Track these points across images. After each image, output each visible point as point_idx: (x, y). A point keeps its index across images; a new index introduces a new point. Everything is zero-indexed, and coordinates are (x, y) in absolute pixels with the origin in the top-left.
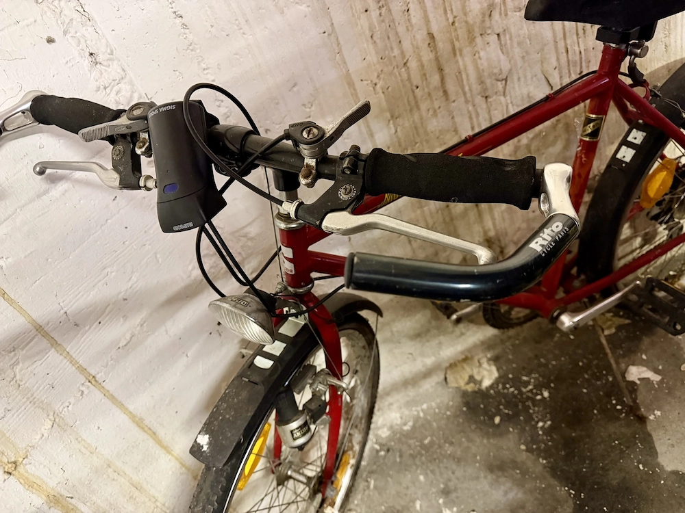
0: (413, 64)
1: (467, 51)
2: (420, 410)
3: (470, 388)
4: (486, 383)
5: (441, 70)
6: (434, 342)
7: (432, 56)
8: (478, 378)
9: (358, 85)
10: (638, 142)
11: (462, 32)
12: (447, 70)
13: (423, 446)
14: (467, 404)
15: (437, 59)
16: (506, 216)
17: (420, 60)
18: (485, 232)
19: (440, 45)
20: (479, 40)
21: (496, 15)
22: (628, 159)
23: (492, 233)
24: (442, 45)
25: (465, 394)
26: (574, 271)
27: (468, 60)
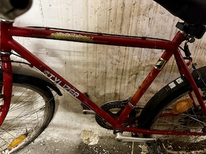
0: (113, 11)
1: (135, 18)
2: (65, 139)
3: (85, 142)
4: (91, 144)
5: (122, 19)
6: (82, 119)
7: (121, 12)
8: (90, 140)
9: (89, 7)
10: (179, 83)
11: (136, 10)
12: (125, 20)
13: (54, 151)
14: (80, 146)
15: (123, 14)
16: (126, 89)
17: (116, 11)
18: (116, 90)
19: (126, 10)
20: (141, 16)
21: (152, 10)
22: (171, 88)
23: (118, 92)
24: (127, 10)
25: (82, 142)
26: (137, 121)
27: (134, 22)
